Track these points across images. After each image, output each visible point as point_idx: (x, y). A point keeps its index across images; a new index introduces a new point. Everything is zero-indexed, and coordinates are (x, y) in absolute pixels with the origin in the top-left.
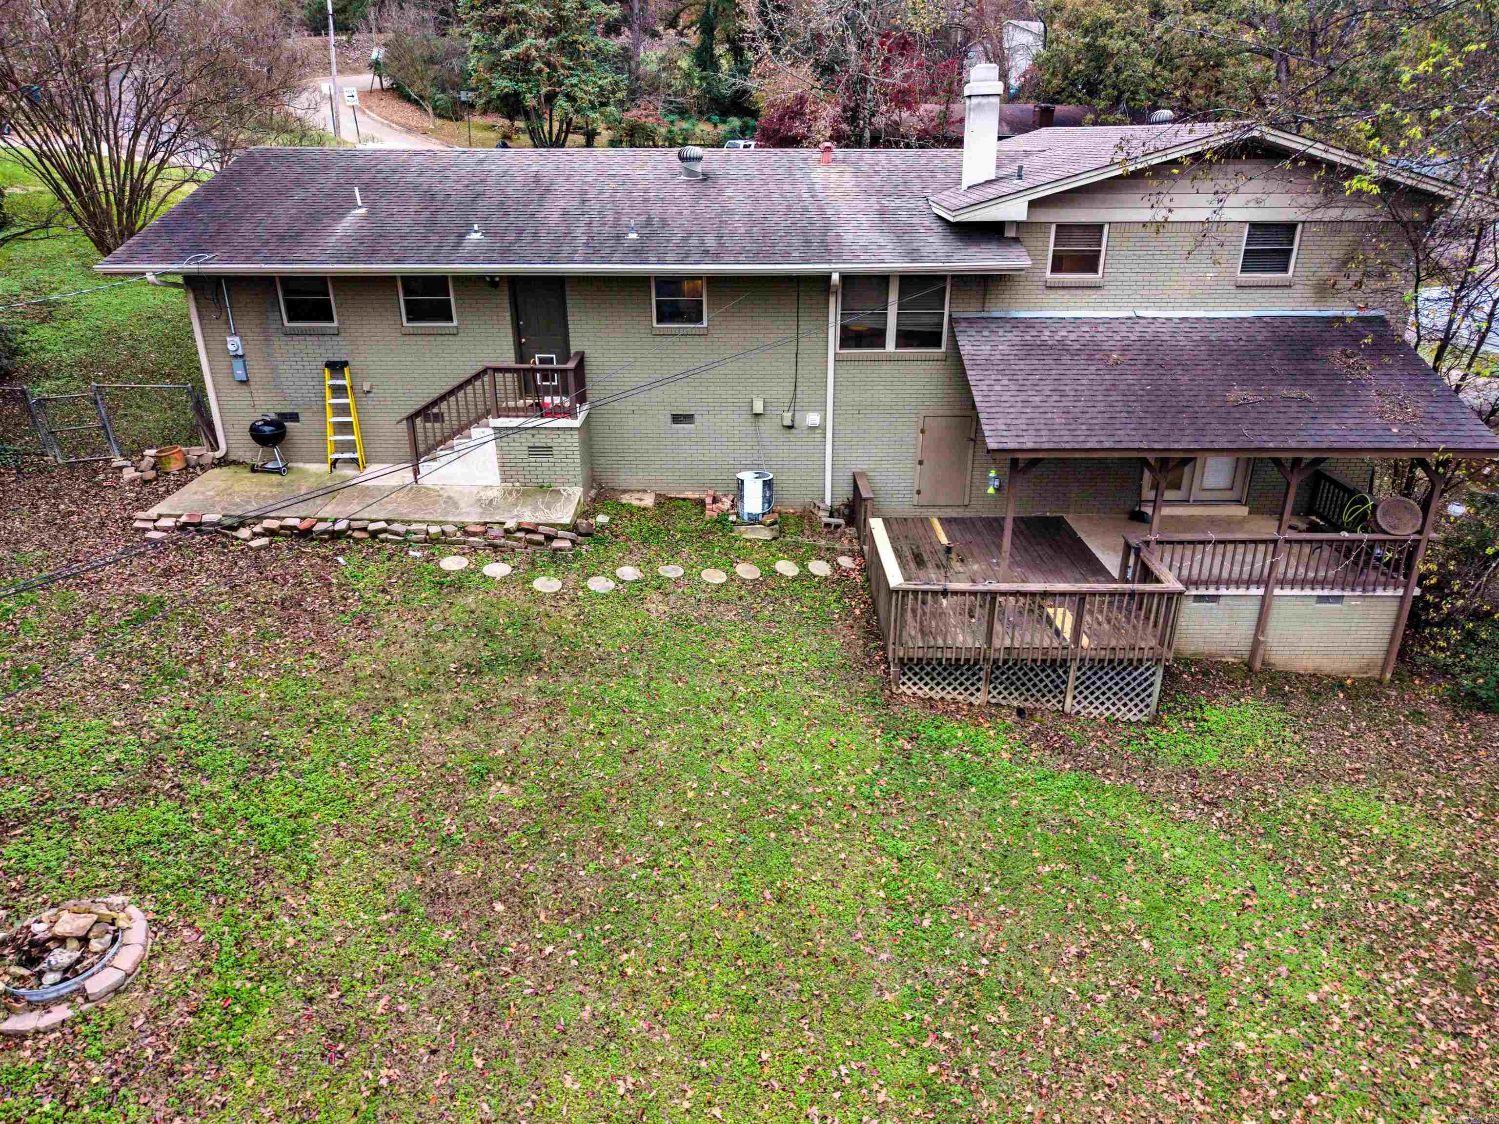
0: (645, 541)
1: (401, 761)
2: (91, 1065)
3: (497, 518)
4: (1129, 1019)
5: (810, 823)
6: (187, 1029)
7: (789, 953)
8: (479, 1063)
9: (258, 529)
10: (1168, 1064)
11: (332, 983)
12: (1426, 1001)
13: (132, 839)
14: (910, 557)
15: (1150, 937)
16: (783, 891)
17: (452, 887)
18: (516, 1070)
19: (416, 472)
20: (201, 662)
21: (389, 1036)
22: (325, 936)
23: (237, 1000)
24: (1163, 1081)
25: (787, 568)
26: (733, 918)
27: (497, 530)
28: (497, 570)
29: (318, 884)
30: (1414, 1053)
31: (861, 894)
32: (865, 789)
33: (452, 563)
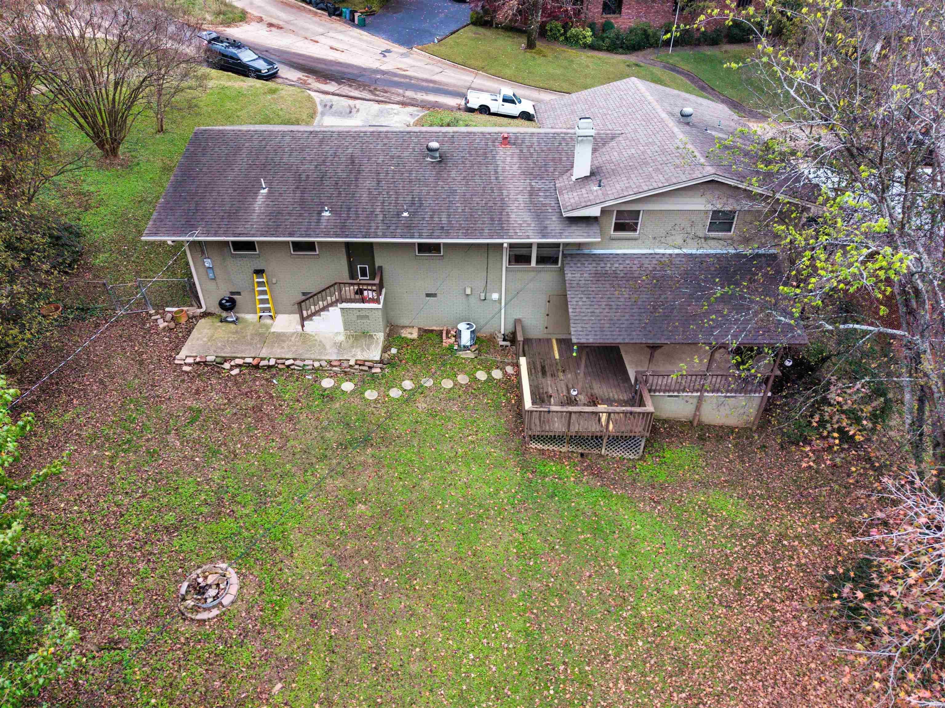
0: (415, 363)
1: (319, 495)
2: (231, 631)
3: (345, 357)
4: (604, 603)
5: (487, 518)
6: (261, 616)
7: (477, 578)
8: (366, 626)
9: (233, 363)
10: (615, 621)
11: (309, 596)
12: (720, 593)
13: (221, 537)
14: (539, 369)
15: (618, 567)
16: (476, 551)
17: (346, 553)
18: (379, 628)
19: (303, 326)
20: (225, 444)
21: (332, 616)
22: (303, 577)
23: (276, 604)
24: (612, 628)
25: (481, 375)
26: (456, 564)
27: (345, 364)
28: (348, 386)
29: (296, 555)
30: (709, 614)
31: (507, 550)
32: (511, 500)
33: (327, 383)
